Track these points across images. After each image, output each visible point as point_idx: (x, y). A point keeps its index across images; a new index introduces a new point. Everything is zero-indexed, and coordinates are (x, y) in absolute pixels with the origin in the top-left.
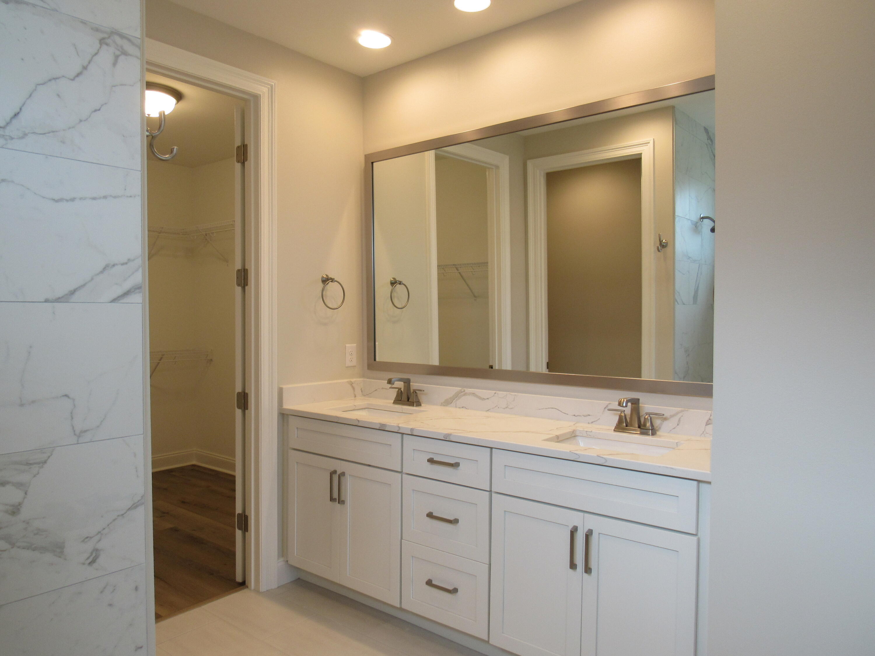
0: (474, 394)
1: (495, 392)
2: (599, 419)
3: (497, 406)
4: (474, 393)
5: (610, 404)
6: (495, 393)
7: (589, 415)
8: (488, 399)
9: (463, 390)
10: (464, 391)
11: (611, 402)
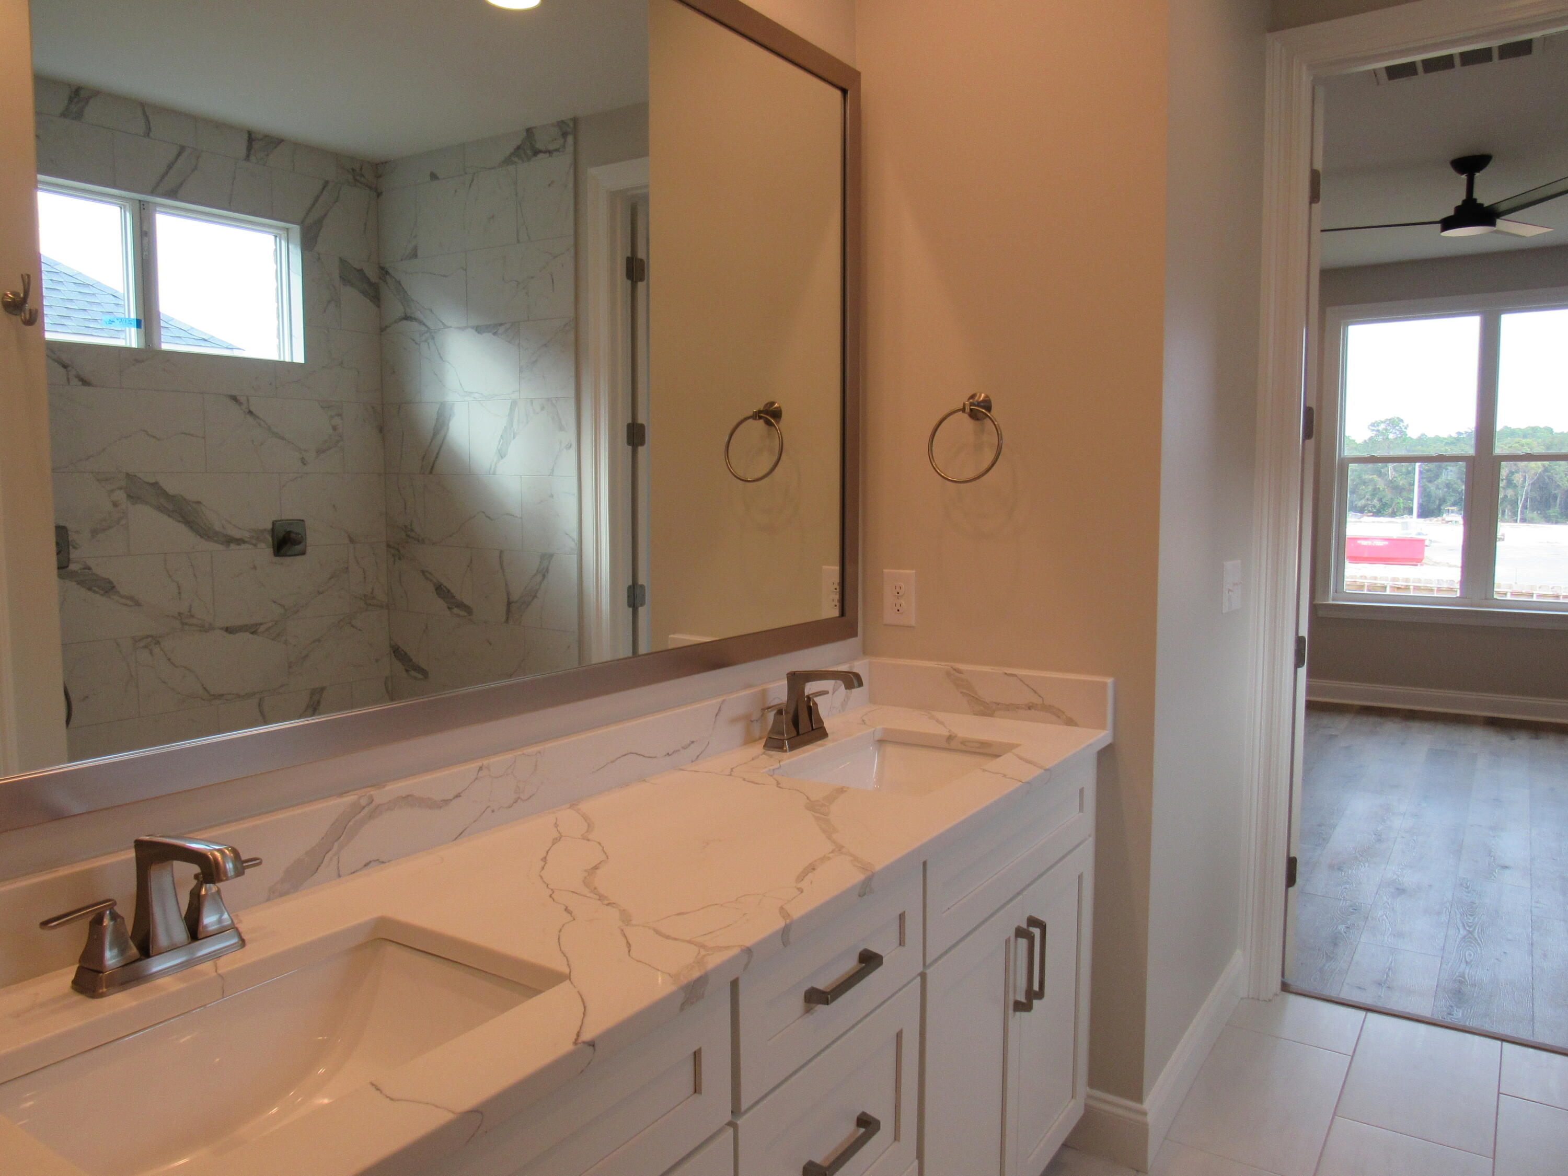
0: (408, 800)
1: (480, 764)
2: (709, 743)
3: (489, 807)
4: (408, 796)
5: (723, 701)
6: (481, 768)
7: (693, 742)
8: (458, 796)
9: (363, 802)
10: (371, 801)
11: (724, 698)
